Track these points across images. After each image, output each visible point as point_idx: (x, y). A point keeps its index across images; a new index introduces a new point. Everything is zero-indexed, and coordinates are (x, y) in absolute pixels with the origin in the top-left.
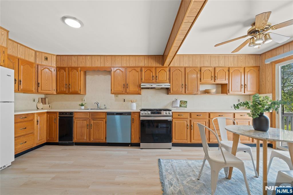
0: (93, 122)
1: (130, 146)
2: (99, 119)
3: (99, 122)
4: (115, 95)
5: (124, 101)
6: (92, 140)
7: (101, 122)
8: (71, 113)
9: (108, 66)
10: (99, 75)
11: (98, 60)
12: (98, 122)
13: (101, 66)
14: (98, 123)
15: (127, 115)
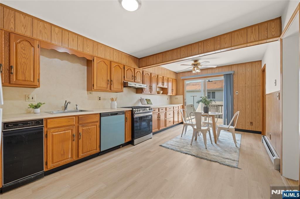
0: (83, 129)
1: (122, 147)
2: (90, 124)
3: (91, 127)
4: (89, 92)
5: (100, 99)
6: (82, 155)
7: (93, 127)
8: (39, 122)
9: (89, 53)
10: (62, 60)
11: (73, 40)
12: (89, 127)
13: (78, 50)
14: (89, 129)
15: (122, 114)
